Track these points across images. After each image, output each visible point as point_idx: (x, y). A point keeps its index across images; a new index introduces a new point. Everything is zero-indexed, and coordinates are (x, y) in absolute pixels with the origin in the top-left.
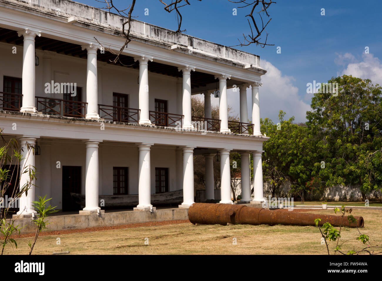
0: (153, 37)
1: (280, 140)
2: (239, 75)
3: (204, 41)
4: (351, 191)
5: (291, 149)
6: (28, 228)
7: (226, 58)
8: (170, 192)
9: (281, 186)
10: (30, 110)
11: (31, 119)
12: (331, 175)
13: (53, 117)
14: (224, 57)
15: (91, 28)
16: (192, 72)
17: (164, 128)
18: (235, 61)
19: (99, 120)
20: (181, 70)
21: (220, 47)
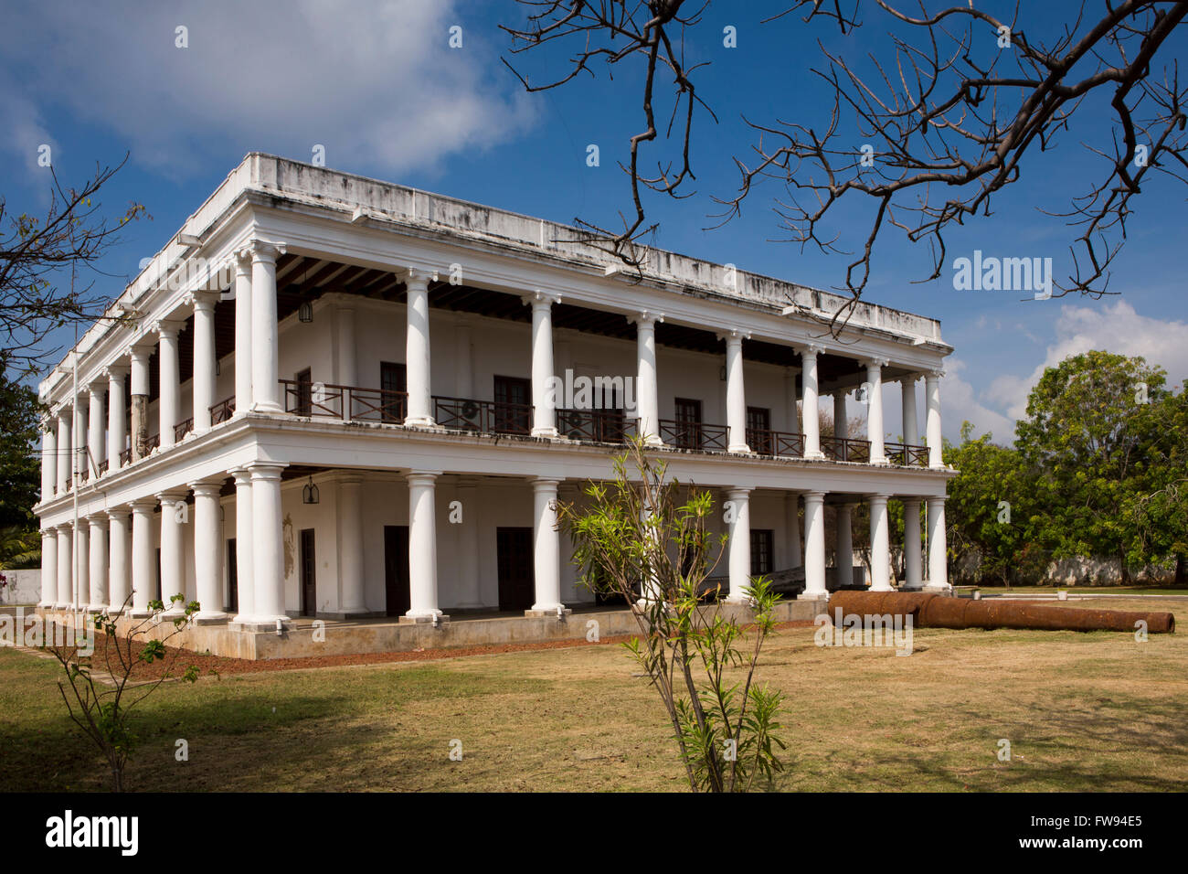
0: (750, 295)
1: (965, 477)
2: (904, 359)
3: (839, 297)
4: (1100, 567)
5: (985, 491)
6: (552, 632)
7: (879, 328)
8: (778, 572)
9: (962, 560)
10: (548, 432)
11: (550, 449)
12: (1063, 537)
13: (585, 444)
14: (876, 325)
15: (643, 283)
16: (819, 356)
17: (772, 458)
18: (897, 331)
19: (661, 448)
20: (800, 353)
21: (869, 307)
